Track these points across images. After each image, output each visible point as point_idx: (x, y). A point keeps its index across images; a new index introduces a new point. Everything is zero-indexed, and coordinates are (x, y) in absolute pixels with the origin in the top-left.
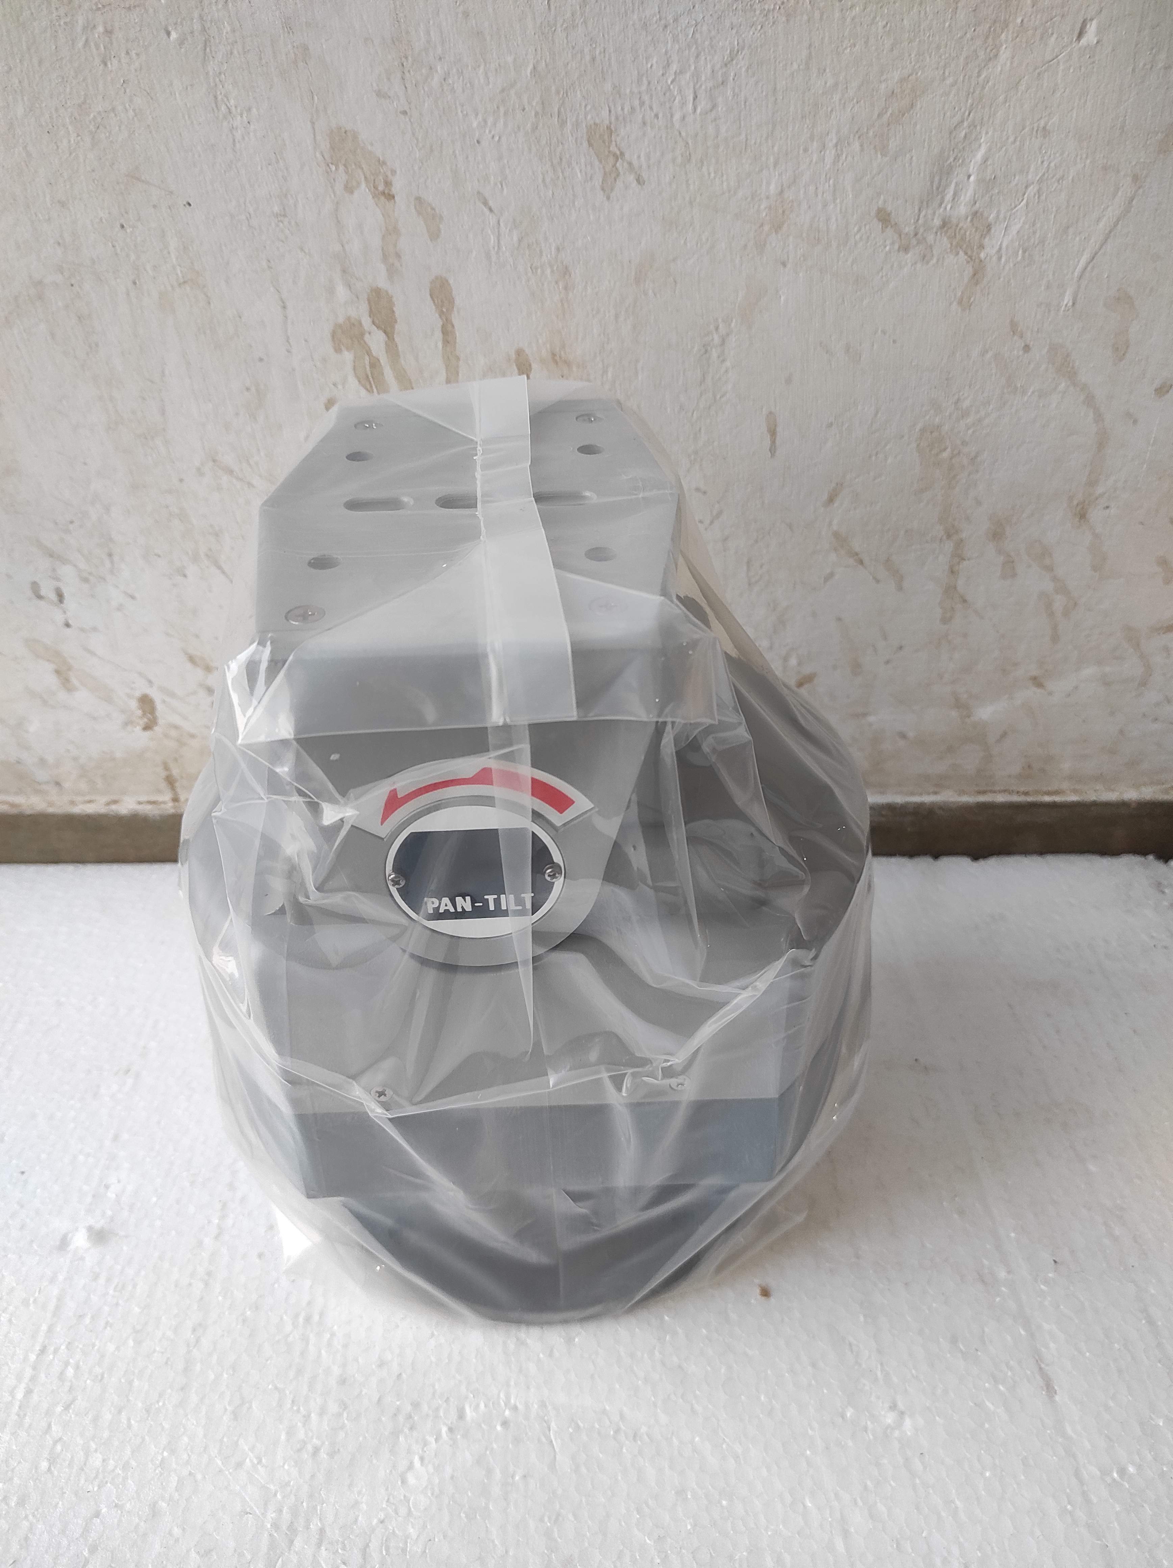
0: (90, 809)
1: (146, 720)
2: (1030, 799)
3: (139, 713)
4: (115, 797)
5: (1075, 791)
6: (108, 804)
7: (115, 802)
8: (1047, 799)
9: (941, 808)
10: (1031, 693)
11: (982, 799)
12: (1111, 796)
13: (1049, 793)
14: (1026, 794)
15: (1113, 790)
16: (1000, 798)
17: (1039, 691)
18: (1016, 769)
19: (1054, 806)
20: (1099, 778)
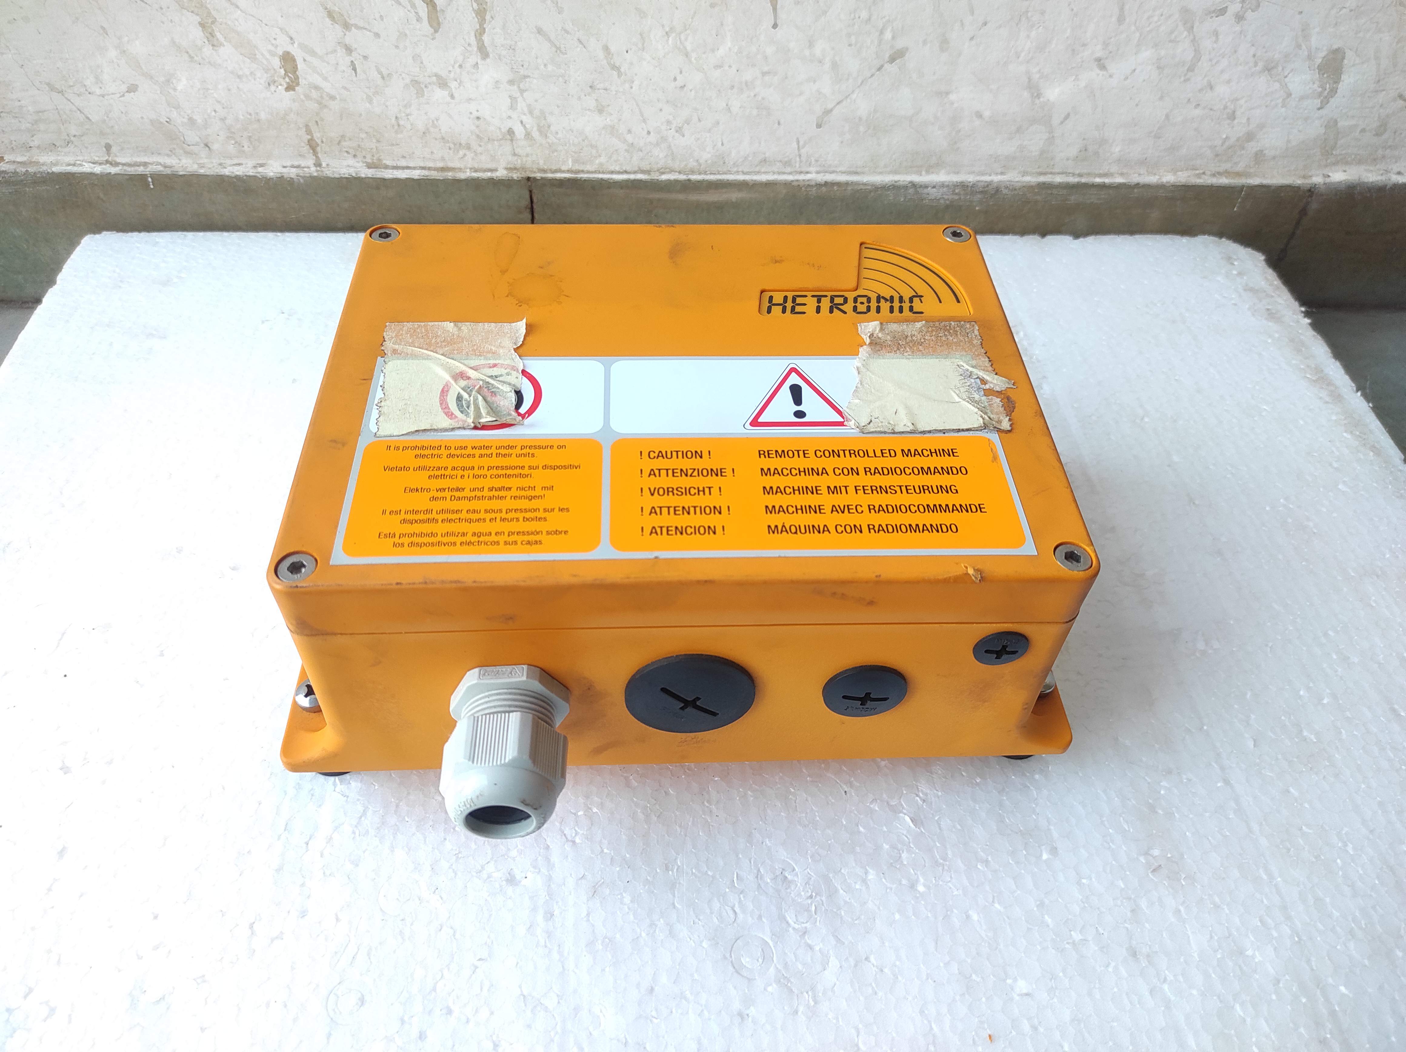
0: (238, 171)
1: (287, 80)
2: (1083, 180)
3: (282, 72)
4: (260, 162)
5: (1122, 174)
6: (255, 167)
7: (262, 165)
8: (1098, 180)
9: (1006, 187)
10: (1093, 75)
11: (1042, 179)
12: (1152, 179)
13: (1100, 176)
14: (1080, 175)
15: (1155, 174)
16: (1058, 179)
17: (1101, 73)
18: (1073, 151)
19: (1103, 186)
20: (1143, 162)
